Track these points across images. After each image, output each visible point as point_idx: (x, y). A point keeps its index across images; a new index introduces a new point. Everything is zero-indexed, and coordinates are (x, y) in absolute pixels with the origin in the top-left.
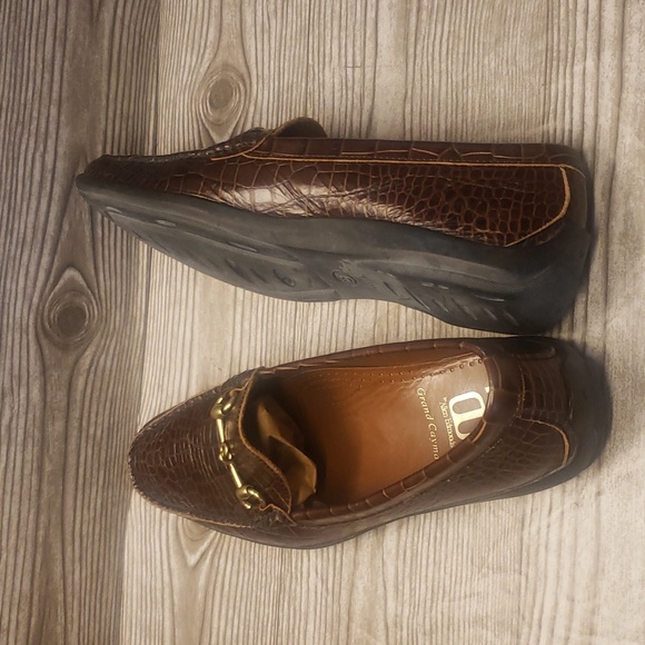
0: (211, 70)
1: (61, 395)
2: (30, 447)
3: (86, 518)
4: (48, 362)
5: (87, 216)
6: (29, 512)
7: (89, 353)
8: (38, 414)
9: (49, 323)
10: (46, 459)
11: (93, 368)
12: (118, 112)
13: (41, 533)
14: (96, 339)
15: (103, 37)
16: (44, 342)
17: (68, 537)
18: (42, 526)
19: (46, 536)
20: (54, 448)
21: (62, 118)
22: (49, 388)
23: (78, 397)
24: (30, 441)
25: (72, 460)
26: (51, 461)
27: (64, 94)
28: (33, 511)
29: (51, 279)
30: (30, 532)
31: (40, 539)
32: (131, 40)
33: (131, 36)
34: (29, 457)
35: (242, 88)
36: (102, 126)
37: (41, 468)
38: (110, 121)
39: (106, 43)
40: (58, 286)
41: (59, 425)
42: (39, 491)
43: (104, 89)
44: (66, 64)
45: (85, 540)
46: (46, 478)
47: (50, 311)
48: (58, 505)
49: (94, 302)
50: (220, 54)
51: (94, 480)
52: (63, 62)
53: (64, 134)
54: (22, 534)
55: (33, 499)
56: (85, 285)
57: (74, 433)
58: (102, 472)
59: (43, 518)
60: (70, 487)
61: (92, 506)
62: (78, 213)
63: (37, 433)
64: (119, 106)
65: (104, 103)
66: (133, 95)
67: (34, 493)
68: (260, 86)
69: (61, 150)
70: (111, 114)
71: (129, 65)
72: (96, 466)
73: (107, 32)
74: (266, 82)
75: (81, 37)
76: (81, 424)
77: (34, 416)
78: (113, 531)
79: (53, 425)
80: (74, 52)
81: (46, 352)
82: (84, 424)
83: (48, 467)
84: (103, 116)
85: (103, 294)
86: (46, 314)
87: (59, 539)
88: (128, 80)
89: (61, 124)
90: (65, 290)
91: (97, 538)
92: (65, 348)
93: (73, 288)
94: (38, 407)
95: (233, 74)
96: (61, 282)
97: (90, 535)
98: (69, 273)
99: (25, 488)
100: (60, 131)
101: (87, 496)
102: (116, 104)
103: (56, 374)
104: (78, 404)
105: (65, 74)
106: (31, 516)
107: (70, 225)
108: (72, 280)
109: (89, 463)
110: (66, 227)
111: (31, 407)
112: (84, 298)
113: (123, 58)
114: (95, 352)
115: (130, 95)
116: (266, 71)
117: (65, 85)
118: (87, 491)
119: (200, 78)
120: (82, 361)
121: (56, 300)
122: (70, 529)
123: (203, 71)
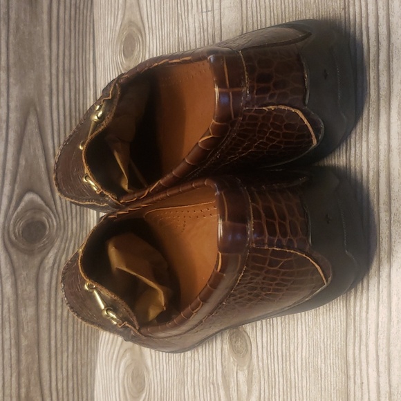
0: (122, 27)
1: (31, 289)
2: (7, 329)
3: (60, 377)
4: (16, 265)
5: (41, 151)
6: (11, 376)
7: (51, 255)
8: (12, 304)
9: (15, 236)
10: (22, 336)
11: (56, 265)
12: (61, 69)
13: (23, 390)
14: (57, 244)
15: (43, 12)
16: (12, 250)
17: (46, 392)
18: (23, 385)
19: (28, 392)
20: (28, 328)
21: (12, 80)
22: (19, 283)
23: (46, 288)
24: (7, 324)
25: (44, 335)
26: (26, 337)
27: (11, 61)
28: (14, 375)
29: (14, 203)
30: (14, 390)
31: (23, 395)
32: (67, 12)
33: (68, 9)
34: (7, 336)
35: (141, 39)
36: (47, 82)
37: (18, 344)
38: (54, 77)
39: (45, 17)
40: (20, 208)
41: (31, 311)
42: (19, 361)
43: (47, 52)
44: (11, 38)
45: (61, 393)
46: (23, 350)
47: (15, 226)
48: (36, 369)
49: (52, 216)
50: (127, 14)
51: (65, 349)
52: (8, 37)
53: (14, 92)
54: (7, 392)
55: (14, 366)
56: (44, 204)
57: (44, 316)
58: (71, 342)
59: (23, 380)
60: (45, 355)
61: (64, 368)
62: (32, 151)
63: (12, 319)
64: (61, 64)
65: (47, 63)
66: (73, 54)
67: (14, 361)
68: (151, 36)
69: (12, 105)
70: (54, 71)
71: (67, 31)
72: (65, 338)
73: (45, 9)
74: (154, 32)
75: (23, 16)
76: (49, 308)
77: (9, 306)
78: (84, 384)
79: (25, 310)
80: (18, 28)
81: (15, 257)
82: (52, 308)
83: (24, 342)
84: (47, 75)
85: (59, 209)
86: (11, 229)
87: (39, 393)
88: (67, 43)
89: (11, 85)
90: (26, 210)
91: (70, 391)
92: (31, 253)
93: (33, 207)
94: (11, 299)
95: (134, 29)
96: (23, 204)
97: (65, 389)
98: (29, 197)
99: (6, 359)
100: (11, 90)
101: (59, 360)
102: (58, 63)
103: (24, 273)
104: (46, 294)
105: (11, 46)
106: (14, 379)
107: (26, 161)
108: (31, 202)
109: (59, 337)
110: (23, 162)
111: (5, 300)
112: (43, 214)
113: (62, 26)
114: (57, 254)
115: (70, 55)
116: (154, 24)
117: (11, 54)
118: (59, 357)
119: (117, 34)
120: (46, 261)
121: (19, 218)
122: (48, 386)
123: (118, 28)
